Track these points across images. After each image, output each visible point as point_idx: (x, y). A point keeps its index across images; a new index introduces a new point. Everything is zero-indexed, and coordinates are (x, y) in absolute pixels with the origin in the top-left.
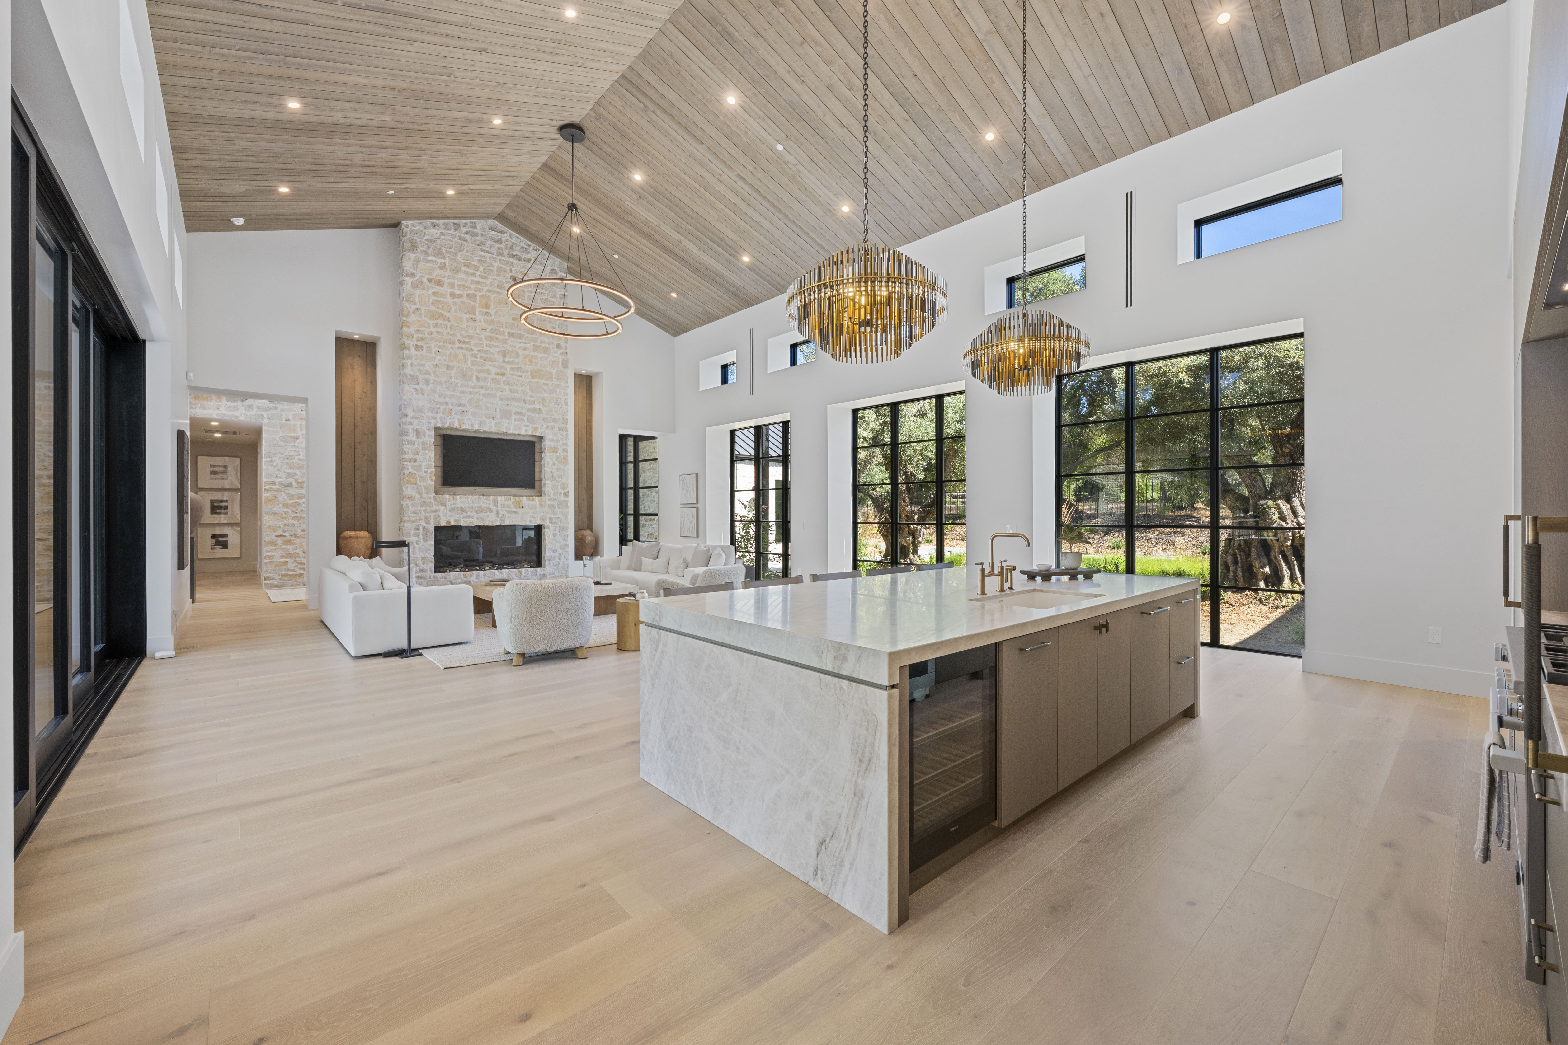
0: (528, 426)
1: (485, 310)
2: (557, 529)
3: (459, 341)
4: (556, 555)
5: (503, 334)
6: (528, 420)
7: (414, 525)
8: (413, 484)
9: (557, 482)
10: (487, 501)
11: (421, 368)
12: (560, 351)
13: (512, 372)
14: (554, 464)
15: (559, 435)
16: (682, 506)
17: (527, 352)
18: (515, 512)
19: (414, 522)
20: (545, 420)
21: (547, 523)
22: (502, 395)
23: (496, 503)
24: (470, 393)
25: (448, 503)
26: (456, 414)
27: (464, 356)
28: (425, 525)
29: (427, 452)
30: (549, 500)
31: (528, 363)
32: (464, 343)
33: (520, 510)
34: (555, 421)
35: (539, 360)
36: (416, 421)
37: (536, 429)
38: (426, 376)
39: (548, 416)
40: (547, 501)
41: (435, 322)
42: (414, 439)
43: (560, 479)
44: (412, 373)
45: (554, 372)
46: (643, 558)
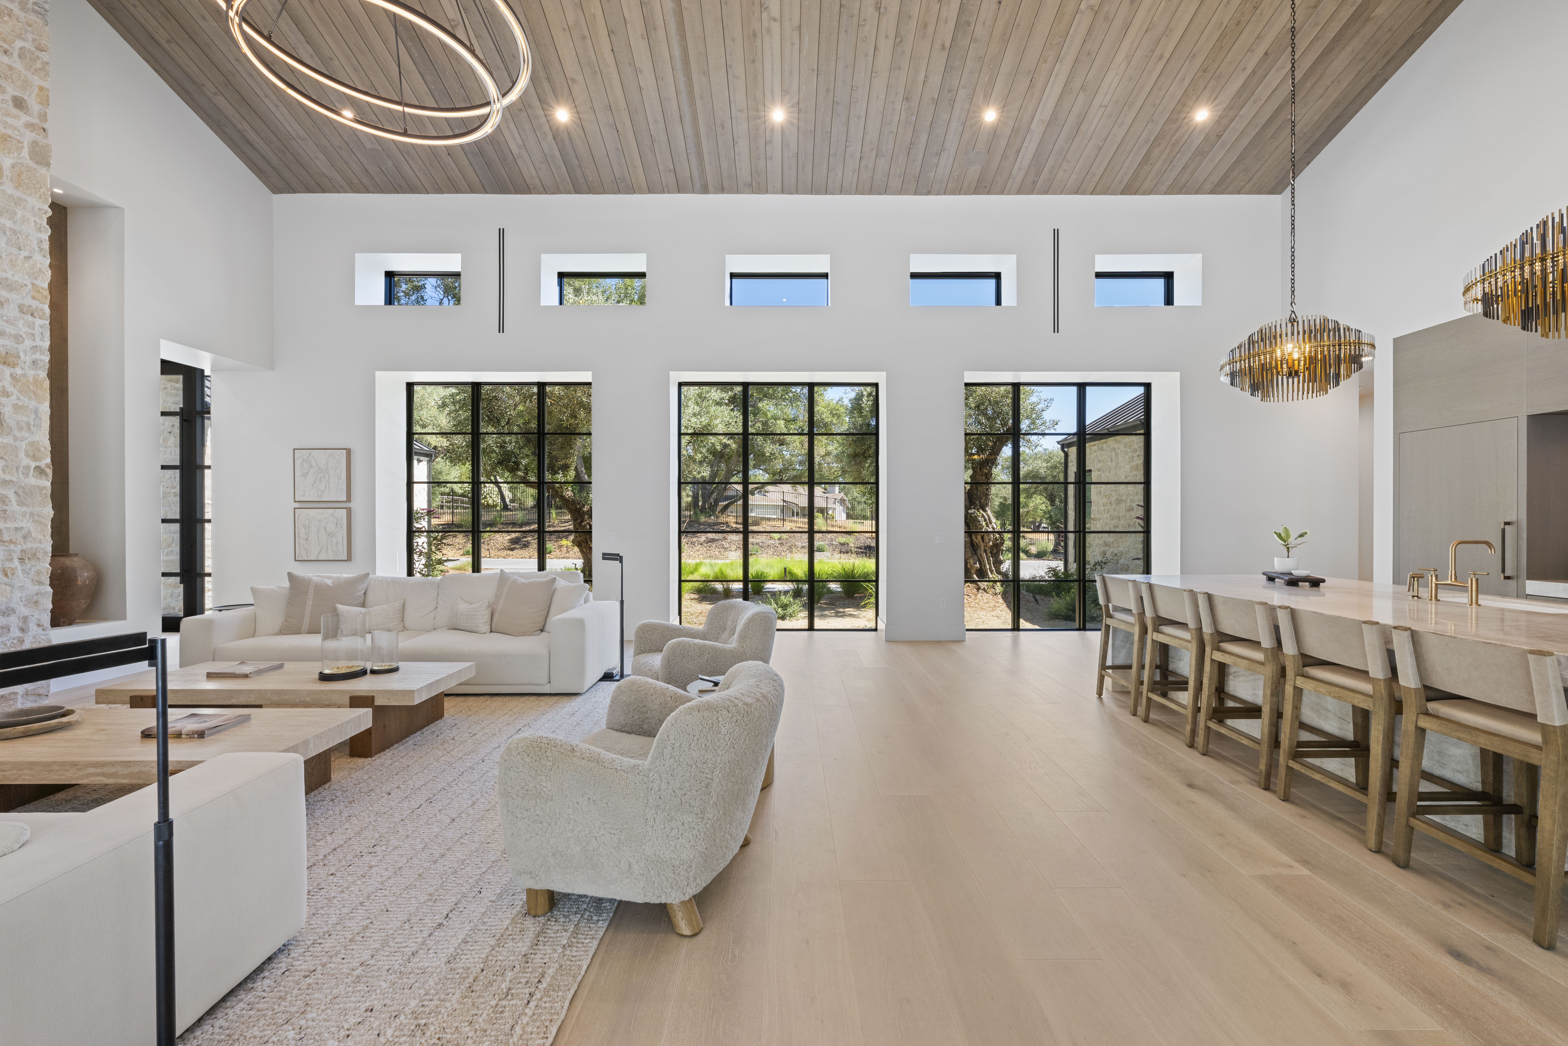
9: (16, 439)
15: (20, 324)
16: (297, 505)
43: (25, 434)
46: (340, 607)
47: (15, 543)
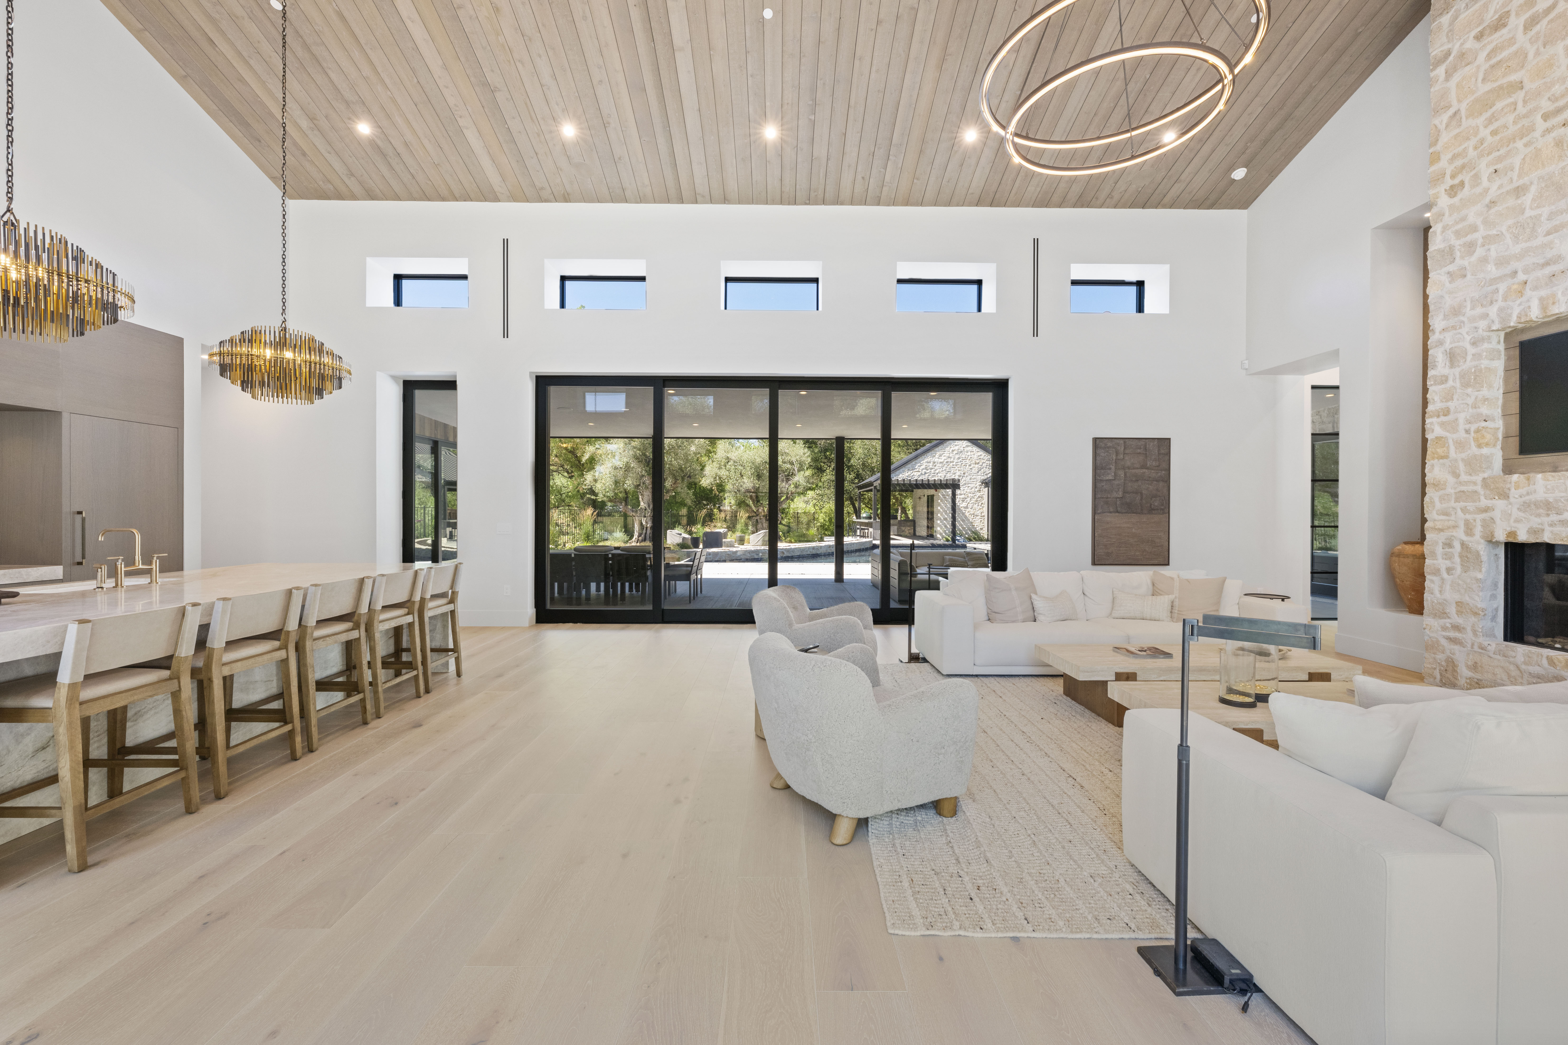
7: (1442, 537)
8: (1442, 458)
19: (1442, 530)
25: (1514, 493)
26: (1535, 288)
28: (1465, 538)
29: (1469, 390)
38: (1469, 238)
41: (1489, 113)
42: (1447, 371)
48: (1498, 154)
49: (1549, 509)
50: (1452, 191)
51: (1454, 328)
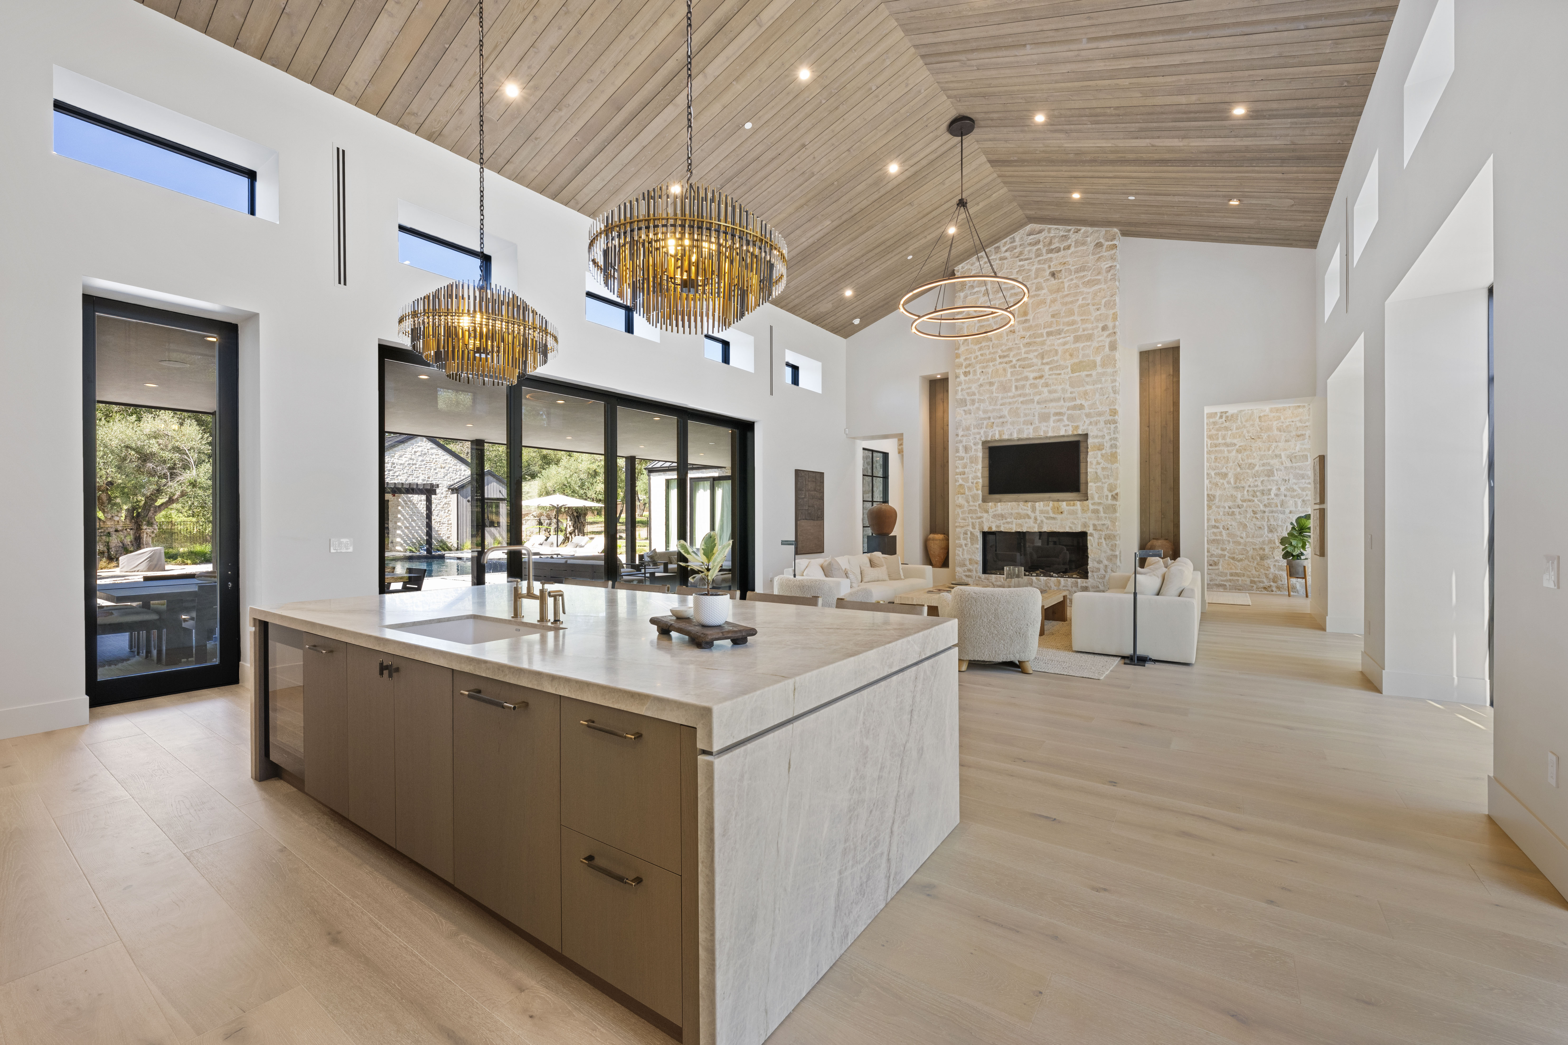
0: (1068, 425)
1: (1024, 319)
2: (1103, 537)
3: (1000, 357)
4: (1101, 566)
5: (1042, 335)
6: (1068, 419)
7: (963, 530)
8: (962, 494)
9: (1102, 483)
10: (1025, 508)
11: (968, 391)
12: (1106, 333)
13: (1051, 372)
14: (1098, 463)
15: (1105, 430)
17: (1067, 347)
18: (1054, 518)
19: (963, 527)
20: (1088, 415)
21: (1090, 530)
22: (1039, 399)
23: (1034, 510)
24: (1010, 403)
25: (990, 511)
26: (997, 426)
27: (1004, 370)
28: (972, 530)
29: (973, 465)
30: (1092, 504)
31: (1068, 357)
32: (1004, 357)
33: (1059, 516)
34: (1100, 414)
35: (1080, 351)
36: (964, 439)
37: (1077, 427)
38: (973, 397)
39: (1091, 411)
40: (1090, 505)
41: (979, 346)
42: (963, 455)
43: (1107, 480)
44: (962, 397)
45: (1098, 359)
47: (1102, 531)
48: (983, 365)
49: (1003, 517)
50: (966, 374)
51: (966, 436)
